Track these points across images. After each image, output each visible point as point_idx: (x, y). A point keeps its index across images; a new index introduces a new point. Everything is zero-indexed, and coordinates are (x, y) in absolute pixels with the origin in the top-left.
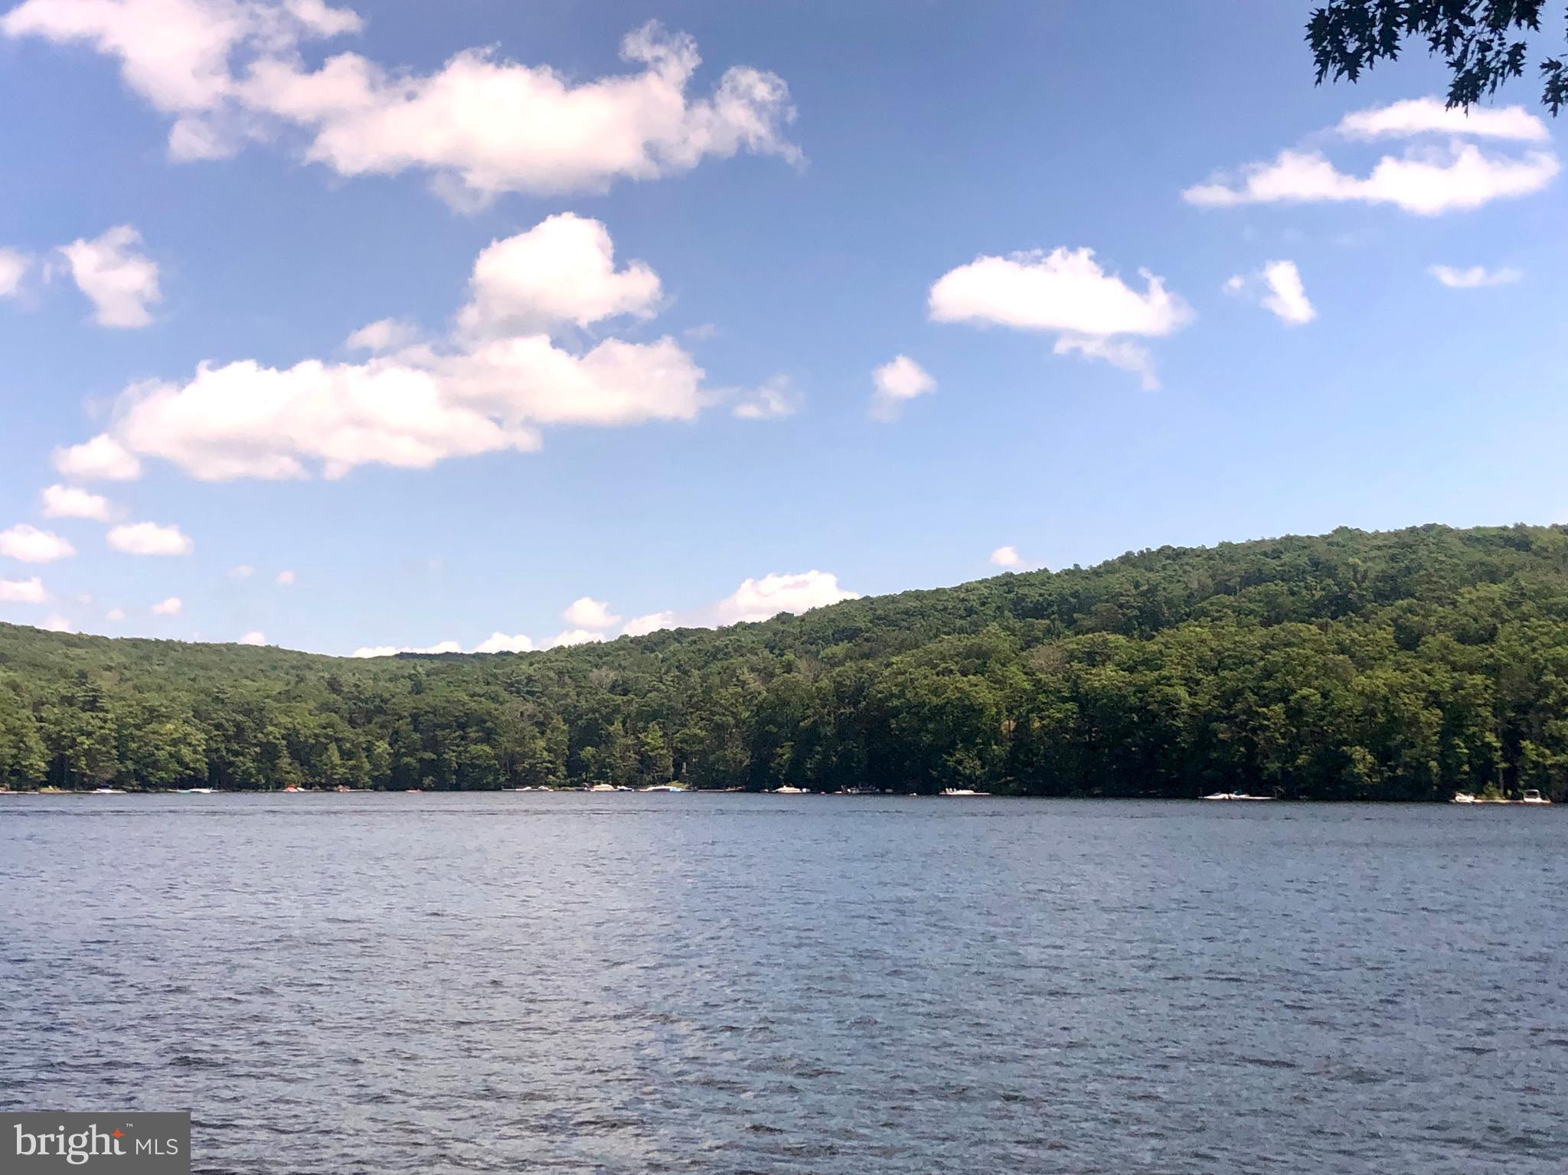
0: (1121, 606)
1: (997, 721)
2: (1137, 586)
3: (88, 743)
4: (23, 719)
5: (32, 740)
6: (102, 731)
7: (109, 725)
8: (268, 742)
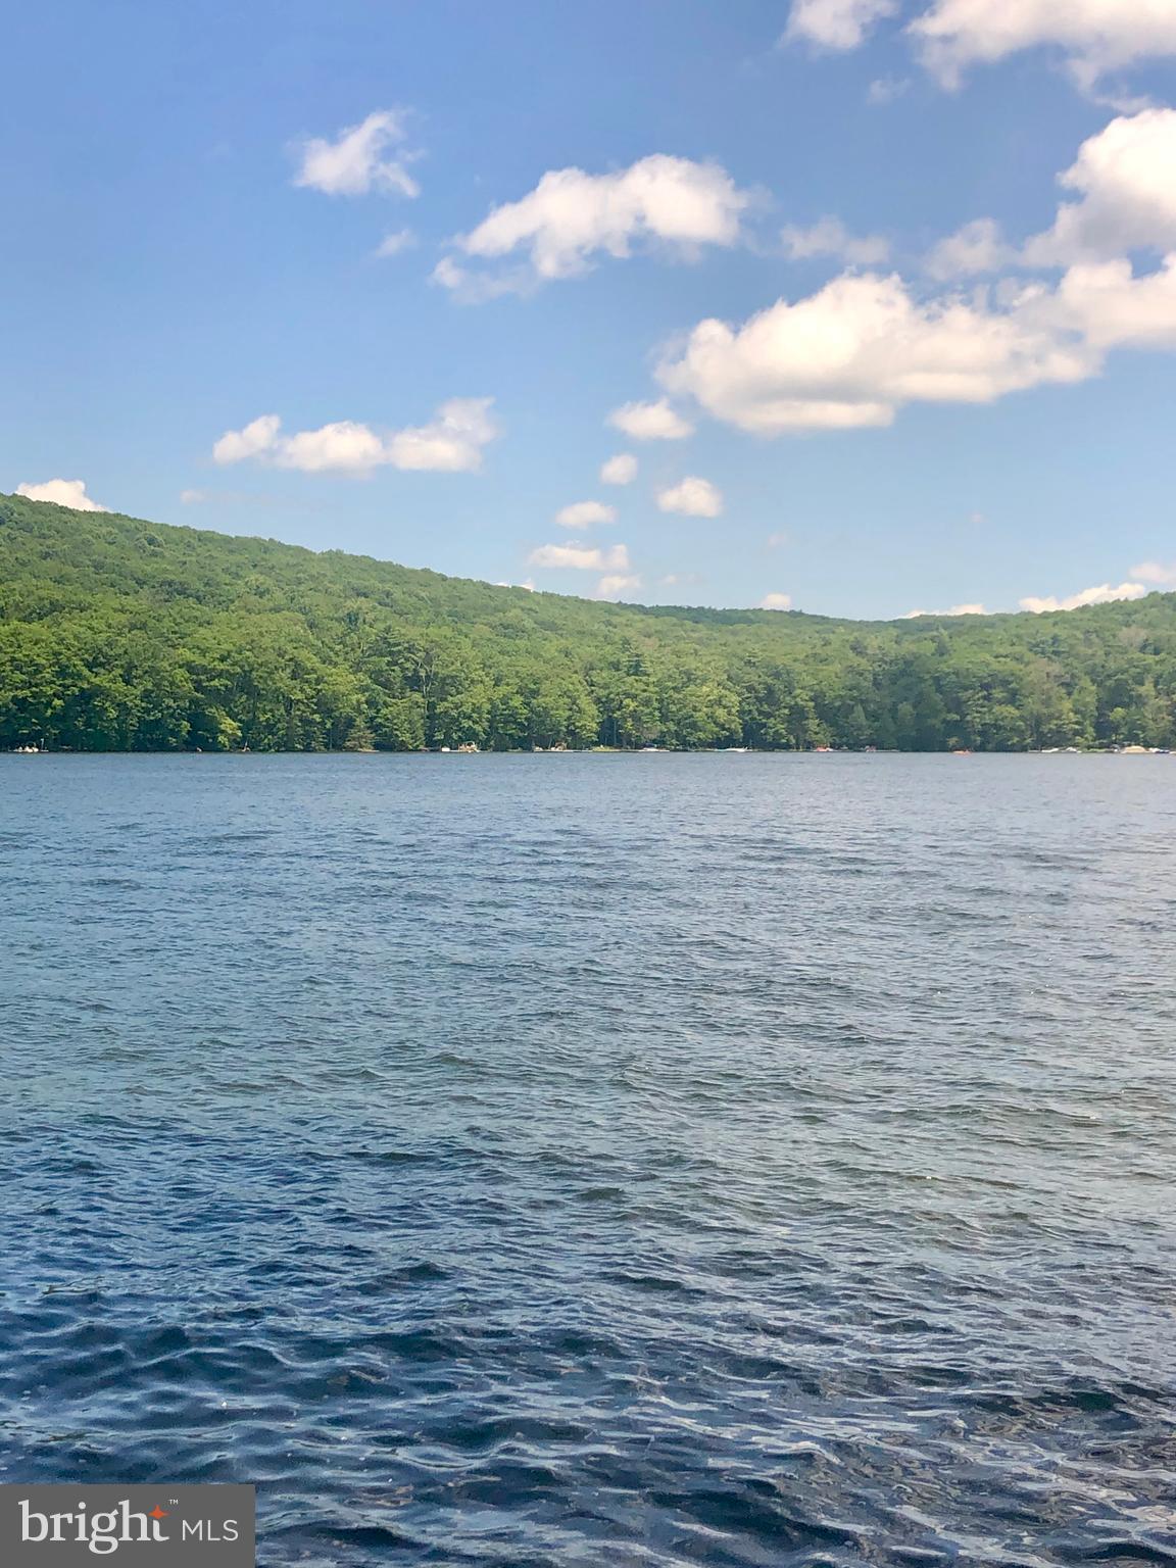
3: (633, 705)
4: (575, 683)
5: (585, 702)
6: (645, 694)
7: (652, 688)
8: (796, 704)
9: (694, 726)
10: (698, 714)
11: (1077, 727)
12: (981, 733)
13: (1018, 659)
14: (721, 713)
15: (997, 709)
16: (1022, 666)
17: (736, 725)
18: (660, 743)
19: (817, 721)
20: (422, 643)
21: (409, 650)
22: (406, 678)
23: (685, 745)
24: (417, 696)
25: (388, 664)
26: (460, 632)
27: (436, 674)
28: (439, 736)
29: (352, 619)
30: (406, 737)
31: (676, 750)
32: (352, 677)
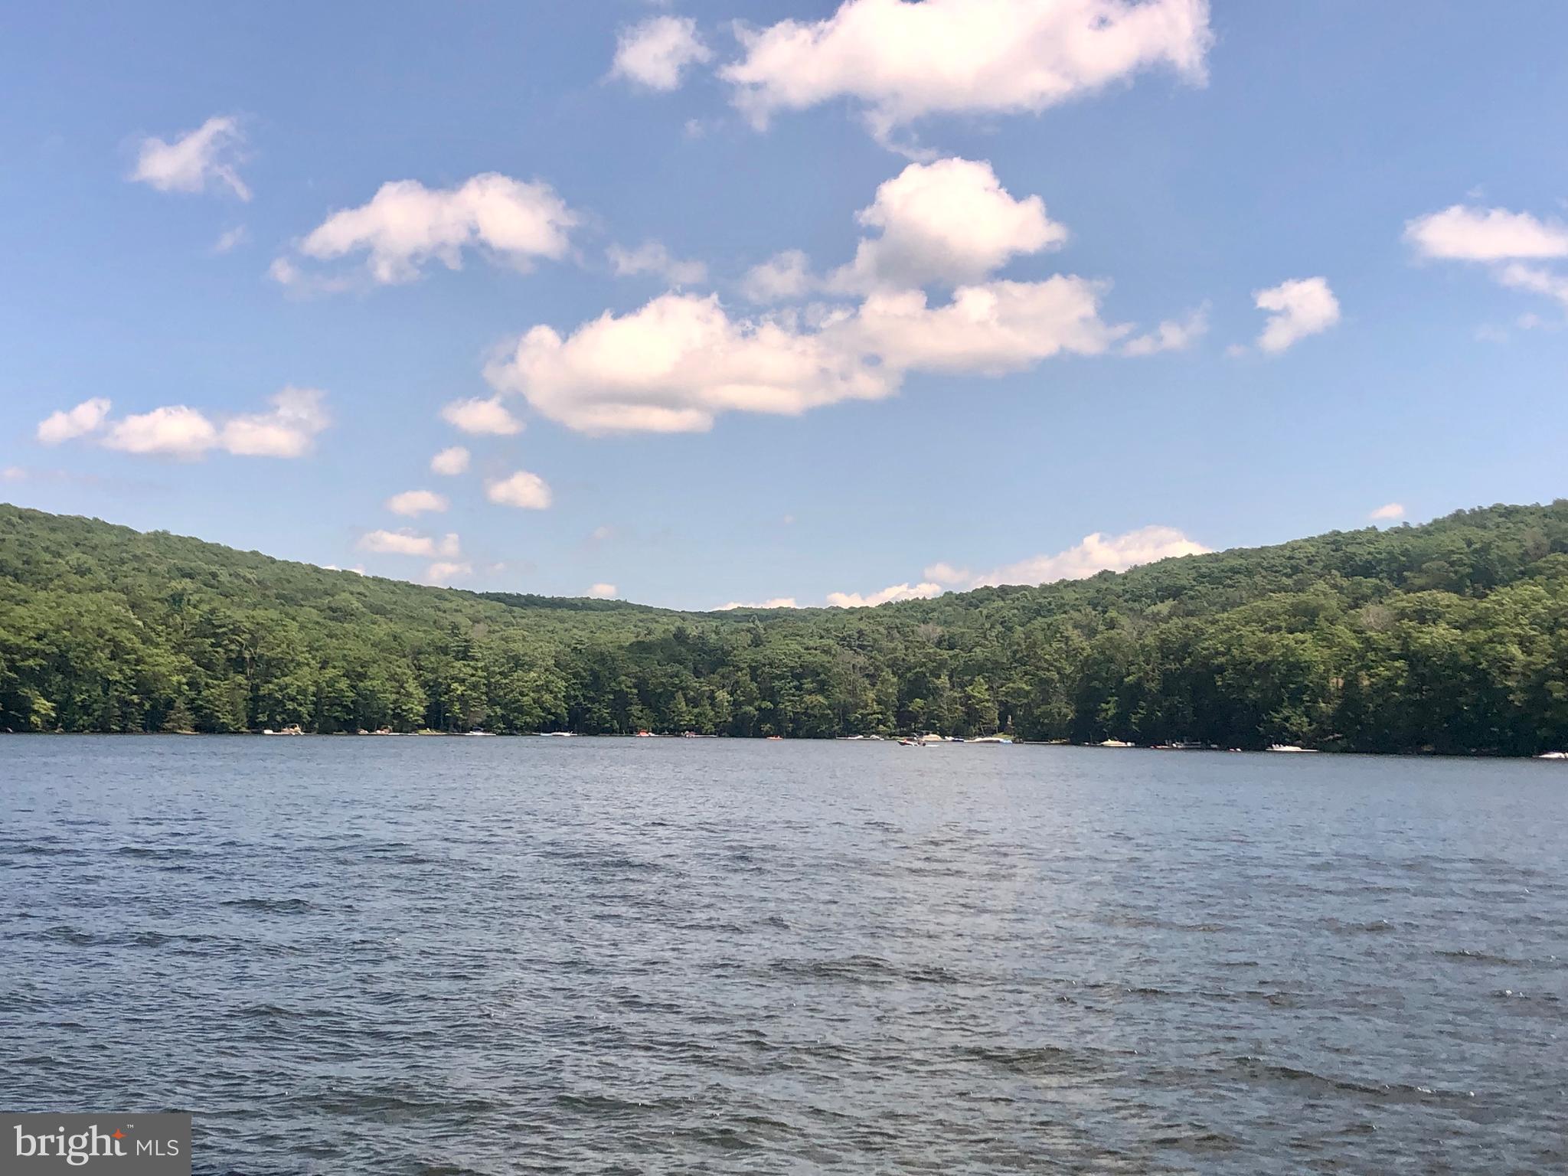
0: (1452, 564)
1: (1327, 679)
2: (1469, 544)
3: (460, 689)
4: (403, 667)
5: (412, 686)
6: (474, 679)
7: (480, 673)
8: (621, 690)
9: (520, 710)
10: (525, 699)
11: (880, 716)
12: (791, 721)
13: (826, 651)
14: (547, 697)
15: (807, 698)
16: (830, 659)
17: (562, 710)
18: (486, 726)
19: (640, 707)
20: (247, 625)
21: (233, 632)
22: (229, 660)
23: (511, 729)
24: (240, 679)
25: (213, 645)
26: (287, 614)
27: (261, 656)
28: (263, 718)
29: (177, 600)
30: (226, 719)
31: (502, 734)
32: (173, 658)
